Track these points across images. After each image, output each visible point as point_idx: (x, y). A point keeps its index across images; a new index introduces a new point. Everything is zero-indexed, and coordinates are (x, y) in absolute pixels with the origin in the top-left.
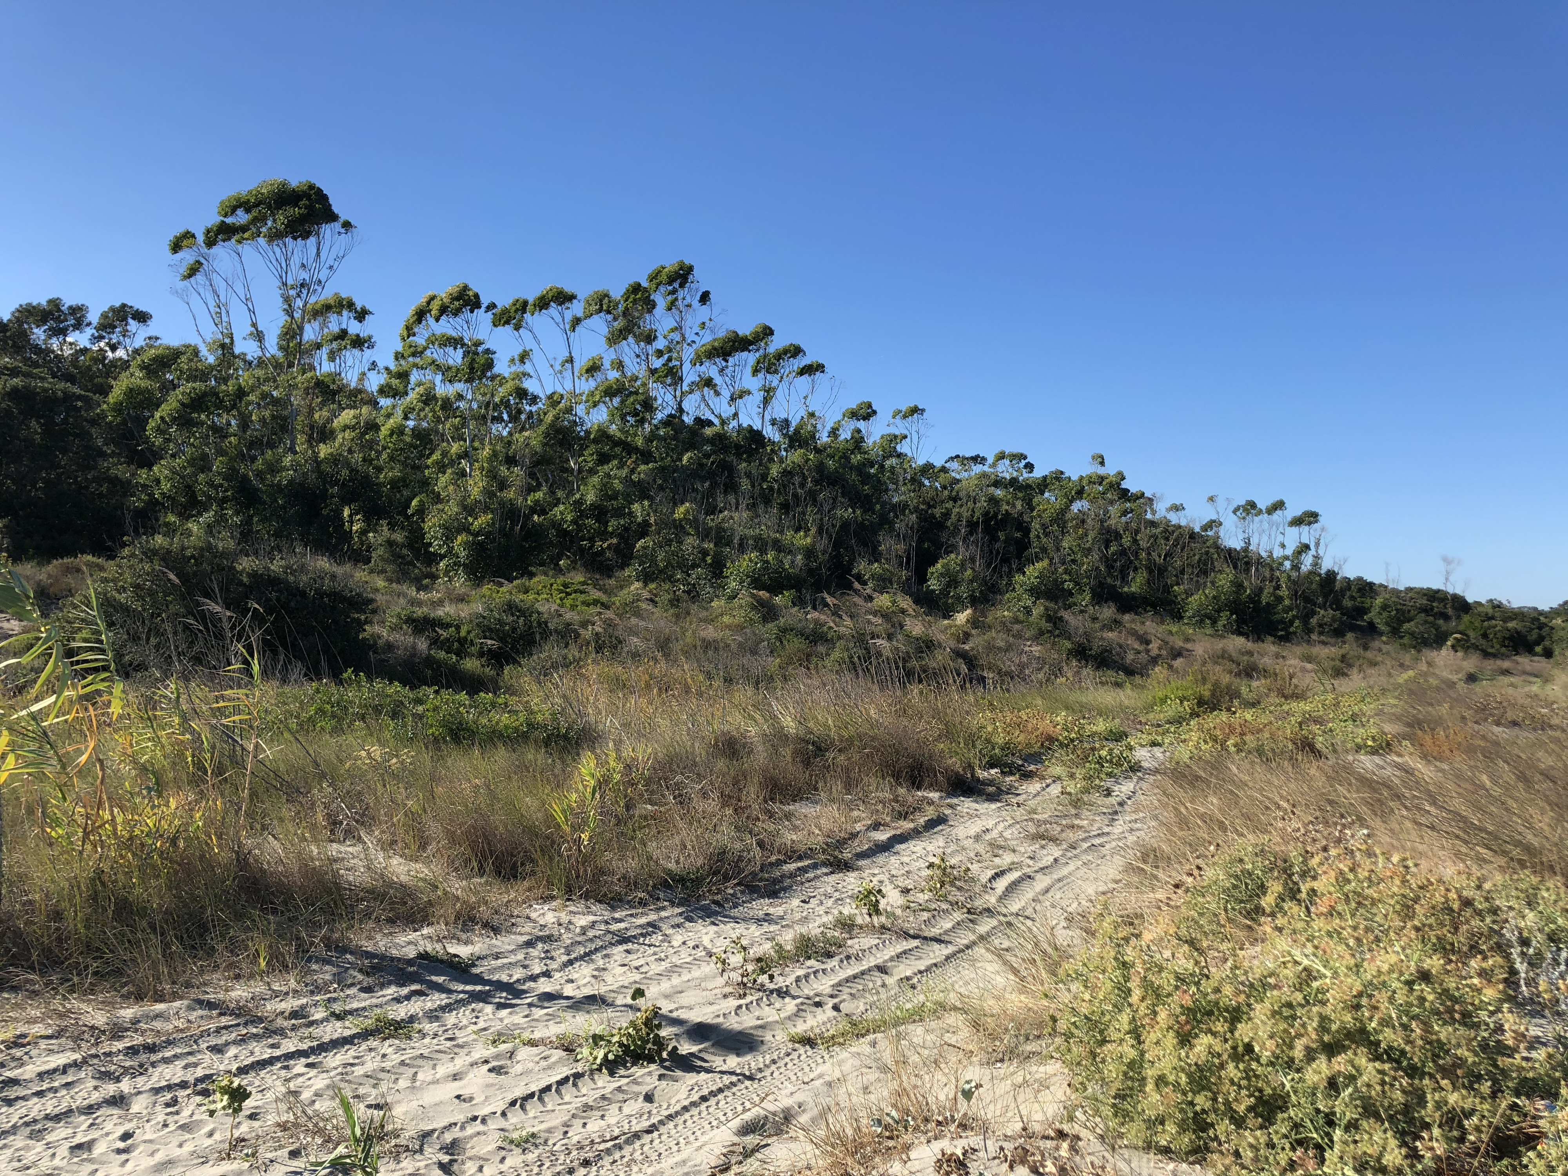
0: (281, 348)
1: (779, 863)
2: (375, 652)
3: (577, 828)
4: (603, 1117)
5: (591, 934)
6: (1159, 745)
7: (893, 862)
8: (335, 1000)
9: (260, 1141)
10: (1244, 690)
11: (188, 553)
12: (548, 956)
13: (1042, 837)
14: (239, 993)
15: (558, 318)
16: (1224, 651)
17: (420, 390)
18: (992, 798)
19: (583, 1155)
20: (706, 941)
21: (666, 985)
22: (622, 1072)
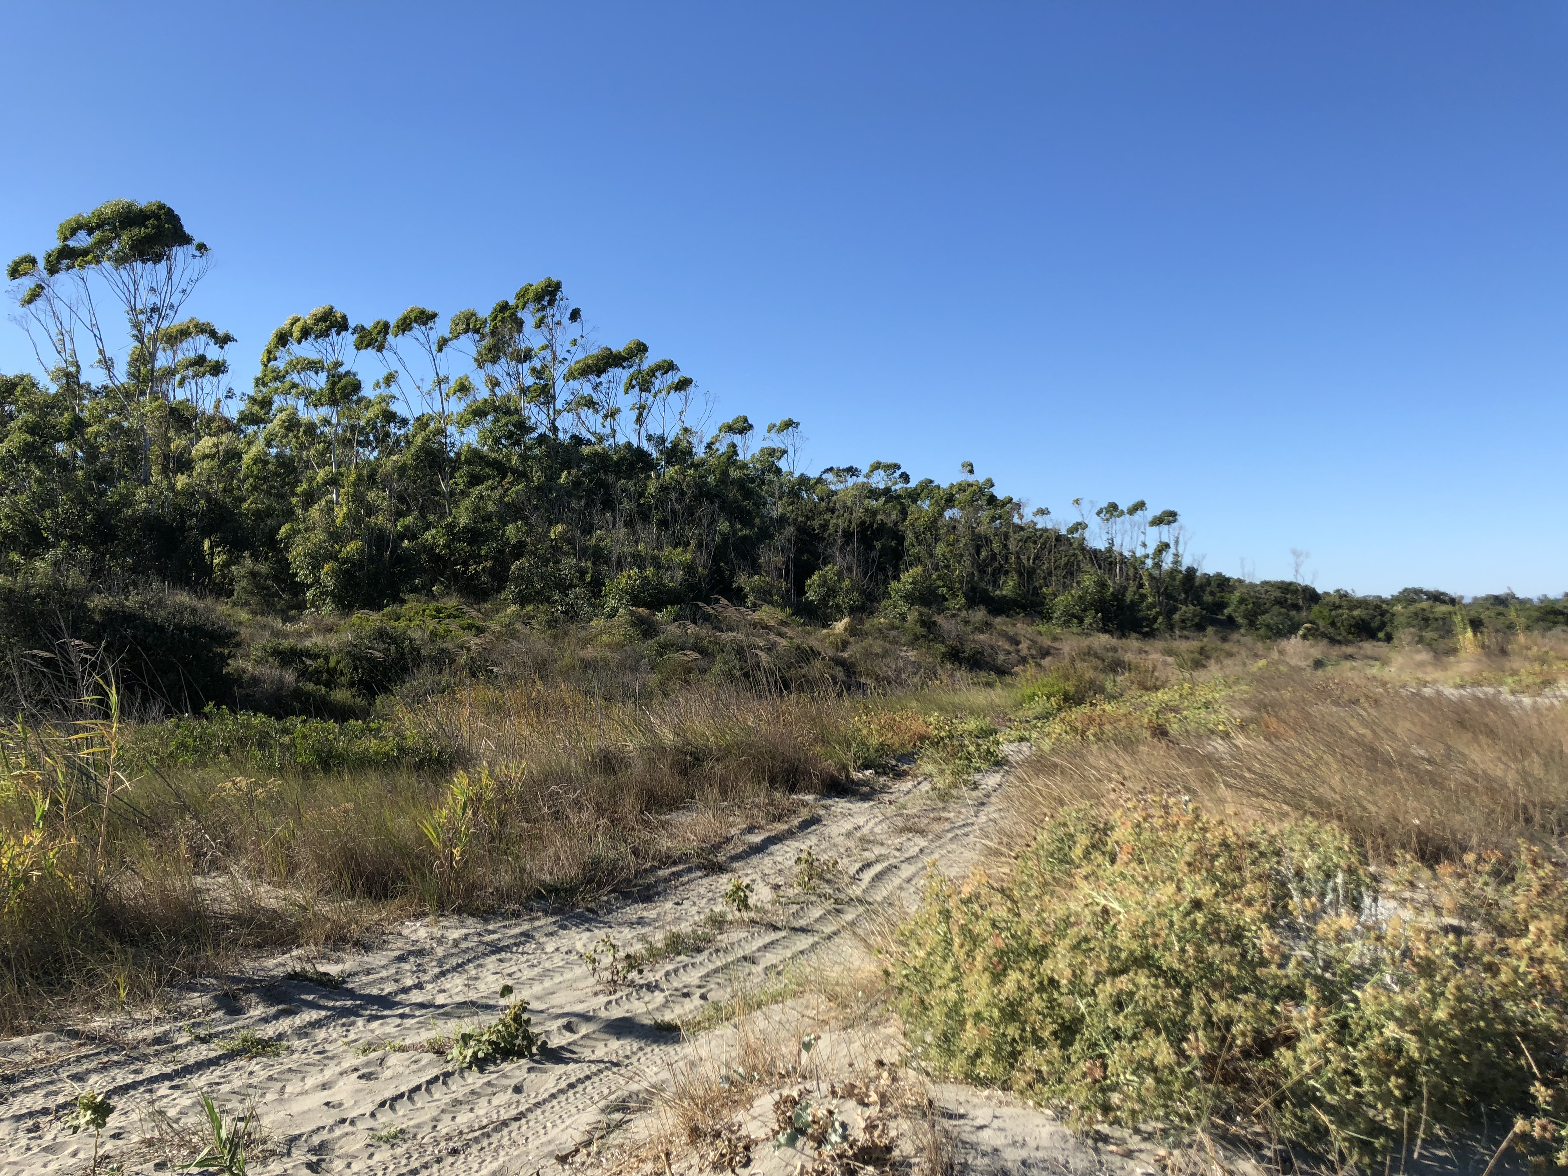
0: (131, 375)
1: (653, 869)
2: (240, 687)
3: (450, 843)
4: (472, 1110)
5: (464, 945)
6: (1028, 740)
7: (766, 863)
8: (199, 1024)
9: (126, 1157)
10: (1109, 685)
11: (33, 592)
12: (420, 969)
13: (910, 830)
14: (99, 1023)
15: (422, 339)
16: (1090, 648)
17: (282, 416)
18: (865, 798)
19: (451, 1145)
20: (579, 946)
21: (537, 988)
22: (492, 1068)
